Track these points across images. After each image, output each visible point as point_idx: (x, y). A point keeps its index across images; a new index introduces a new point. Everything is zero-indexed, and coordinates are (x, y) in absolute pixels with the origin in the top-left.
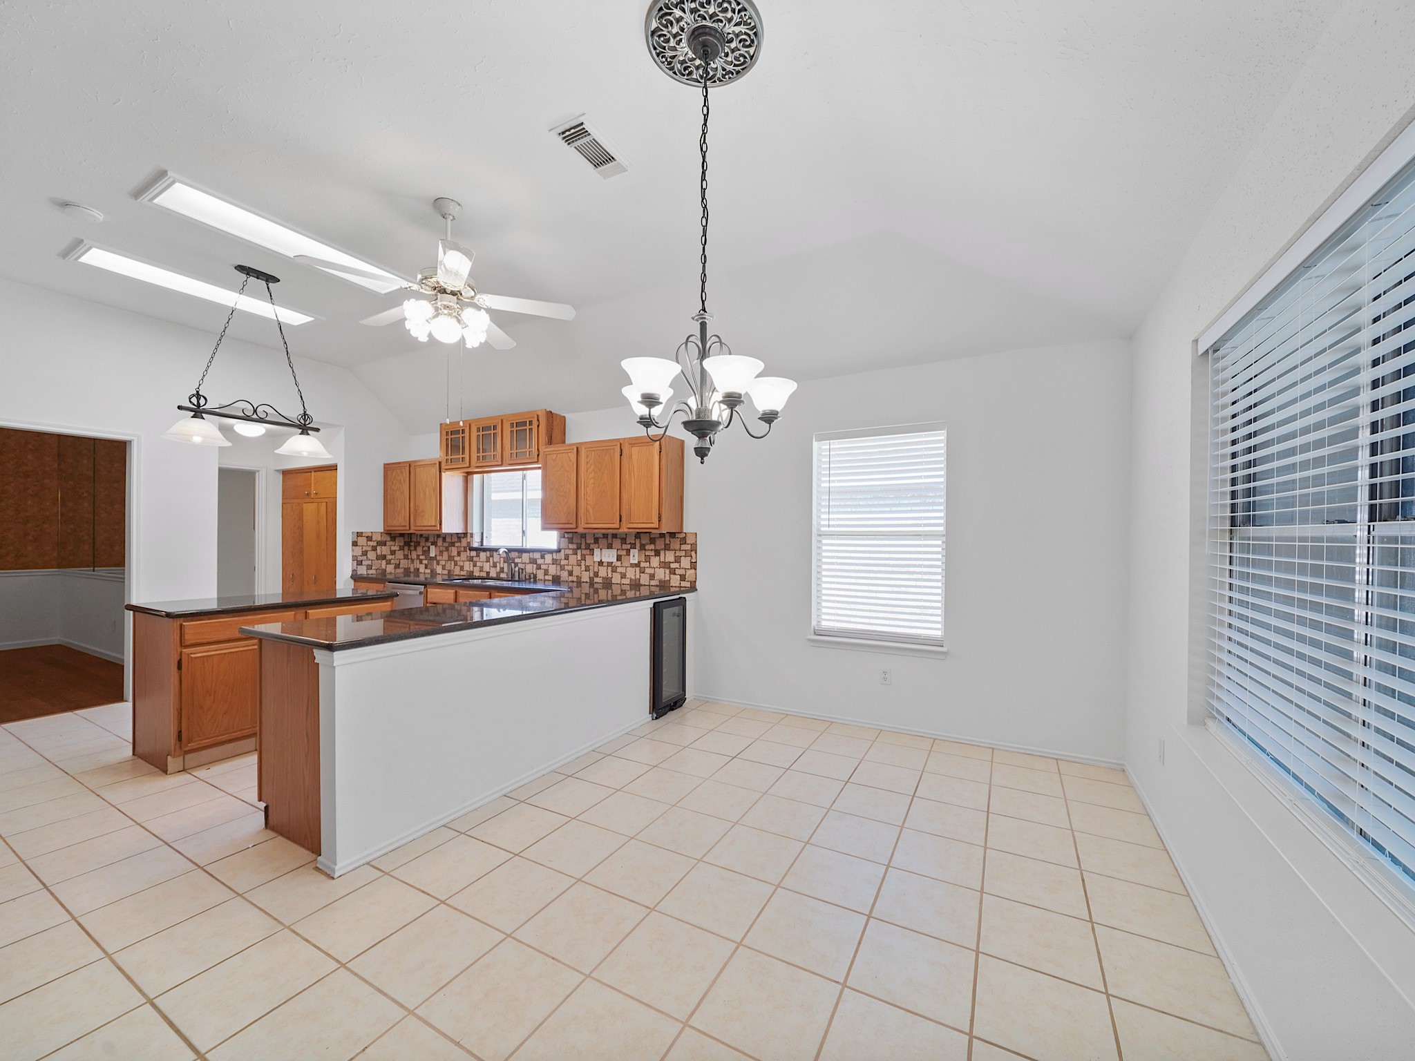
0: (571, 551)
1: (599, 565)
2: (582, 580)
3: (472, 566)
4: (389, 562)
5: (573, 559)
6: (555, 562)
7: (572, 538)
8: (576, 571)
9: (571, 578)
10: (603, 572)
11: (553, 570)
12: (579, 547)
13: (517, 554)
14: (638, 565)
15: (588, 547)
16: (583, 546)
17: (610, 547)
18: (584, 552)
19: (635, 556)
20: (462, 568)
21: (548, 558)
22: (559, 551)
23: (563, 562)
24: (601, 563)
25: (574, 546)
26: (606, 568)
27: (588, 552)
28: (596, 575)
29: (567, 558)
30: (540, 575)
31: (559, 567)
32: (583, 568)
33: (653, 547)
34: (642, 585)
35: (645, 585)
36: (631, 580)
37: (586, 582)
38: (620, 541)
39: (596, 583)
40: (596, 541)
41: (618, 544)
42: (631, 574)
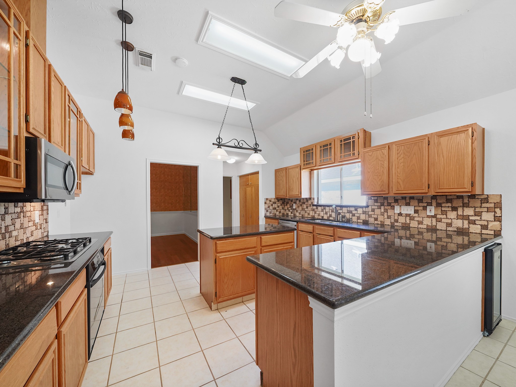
0: (377, 207)
1: (399, 215)
2: (385, 223)
3: (314, 213)
4: (277, 211)
5: (378, 211)
6: (364, 213)
7: (377, 200)
8: (380, 218)
9: (376, 222)
10: (402, 220)
11: (363, 217)
12: (382, 204)
13: (339, 208)
14: (435, 216)
15: (389, 204)
16: (386, 204)
17: (408, 204)
18: (386, 207)
19: (431, 211)
20: (309, 214)
21: (360, 211)
22: (367, 207)
23: (370, 213)
24: (400, 214)
25: (379, 204)
26: (405, 217)
27: (390, 207)
28: (397, 221)
29: (373, 210)
30: (355, 219)
31: (367, 216)
32: (386, 216)
33: (449, 205)
34: (439, 230)
35: (441, 230)
36: (427, 225)
37: (388, 225)
38: (417, 201)
39: (396, 226)
40: (396, 201)
41: (415, 202)
42: (427, 222)
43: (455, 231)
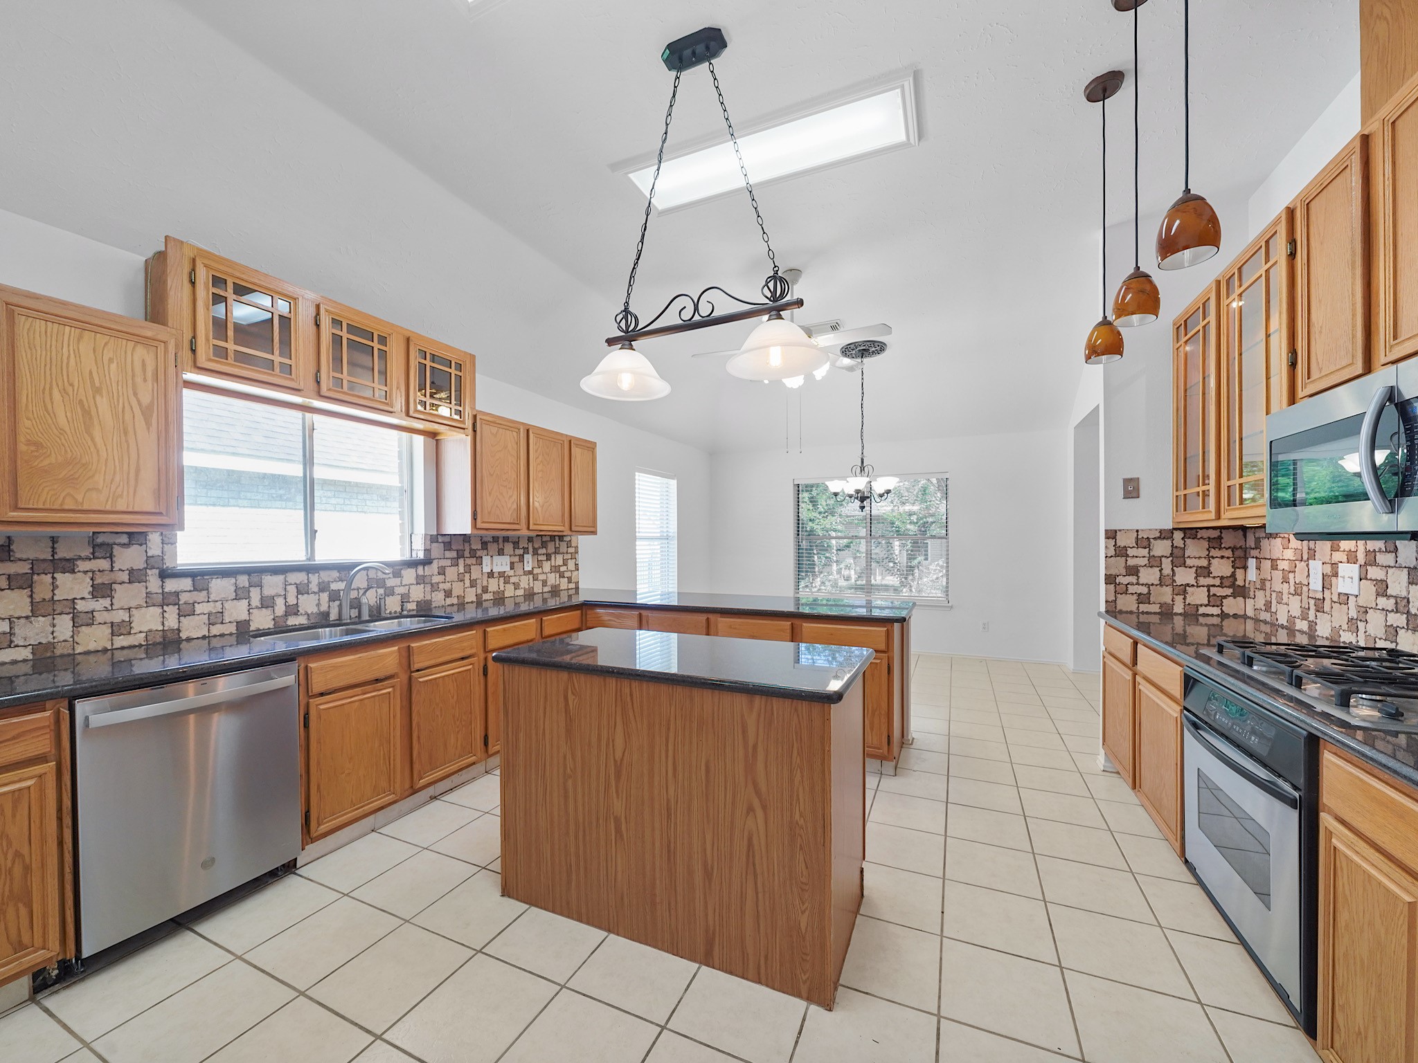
0: (449, 561)
1: (489, 577)
2: (466, 600)
5: (452, 573)
6: (420, 580)
7: (450, 543)
8: (457, 589)
9: (449, 601)
10: (493, 585)
11: (418, 593)
12: (460, 555)
14: (530, 572)
15: (473, 554)
16: (467, 554)
17: (501, 552)
18: (469, 561)
19: (529, 562)
22: (427, 562)
23: (436, 579)
24: (491, 575)
25: (454, 554)
26: (497, 579)
27: (473, 561)
28: (485, 590)
29: (442, 571)
30: (393, 604)
31: (428, 588)
32: (467, 583)
33: (544, 551)
34: (535, 594)
35: (538, 593)
36: (525, 589)
37: (472, 602)
38: (511, 545)
39: (485, 601)
40: (484, 545)
41: (509, 548)
42: (525, 582)
43: (549, 592)
